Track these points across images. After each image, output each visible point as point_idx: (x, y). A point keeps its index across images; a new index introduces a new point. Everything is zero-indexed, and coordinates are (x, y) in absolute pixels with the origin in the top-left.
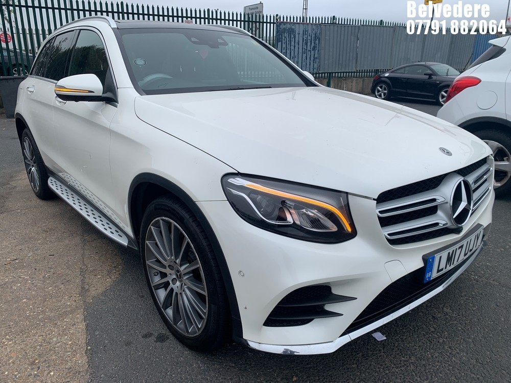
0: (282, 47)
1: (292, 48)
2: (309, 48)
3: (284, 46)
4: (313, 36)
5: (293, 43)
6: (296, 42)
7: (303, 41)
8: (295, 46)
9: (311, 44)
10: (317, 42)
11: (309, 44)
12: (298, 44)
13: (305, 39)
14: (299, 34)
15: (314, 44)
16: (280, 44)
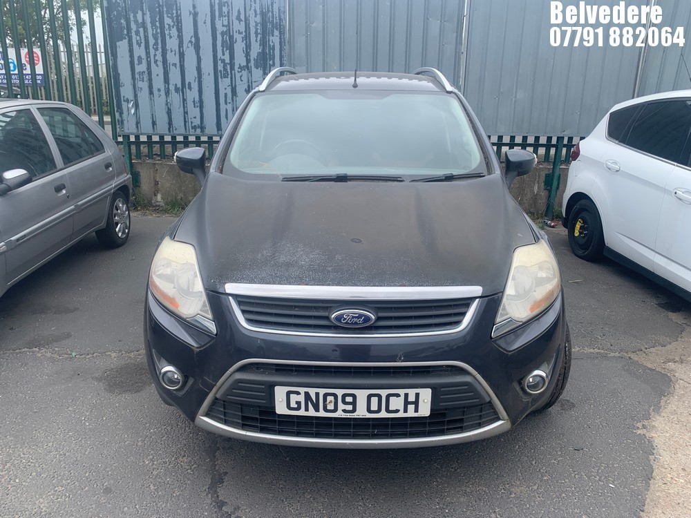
0: (132, 56)
1: (173, 58)
2: (240, 59)
3: (139, 51)
4: (255, 20)
5: (172, 44)
6: (186, 40)
7: (214, 39)
8: (182, 55)
9: (248, 47)
10: (275, 39)
11: (239, 47)
12: (197, 47)
13: (220, 29)
14: (195, 14)
16: (122, 46)
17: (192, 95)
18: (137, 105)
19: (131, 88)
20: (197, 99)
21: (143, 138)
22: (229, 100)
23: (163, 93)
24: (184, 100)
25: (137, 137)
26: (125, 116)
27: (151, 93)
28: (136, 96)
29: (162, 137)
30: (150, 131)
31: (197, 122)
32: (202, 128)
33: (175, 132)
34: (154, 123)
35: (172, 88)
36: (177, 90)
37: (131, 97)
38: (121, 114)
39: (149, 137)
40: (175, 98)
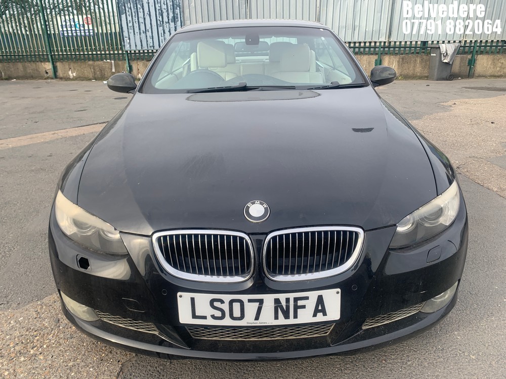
0: (127, 20)
1: (141, 20)
2: (166, 20)
3: (129, 18)
4: (170, 4)
5: (141, 15)
6: (146, 13)
7: (156, 12)
8: (145, 19)
9: (168, 14)
10: (177, 11)
11: (165, 14)
12: (150, 16)
13: (158, 8)
14: (148, 3)
15: (173, 13)
16: (123, 16)
17: (149, 34)
18: (129, 39)
19: (127, 32)
20: (151, 35)
21: (133, 52)
22: (163, 35)
23: (138, 34)
24: (146, 36)
25: (130, 51)
26: (125, 43)
27: (134, 34)
28: (129, 35)
29: (139, 51)
30: (135, 49)
31: (152, 44)
32: (153, 47)
33: (144, 49)
34: (136, 46)
35: (142, 32)
36: (143, 32)
37: (127, 36)
38: (124, 43)
39: (135, 51)
40: (143, 35)
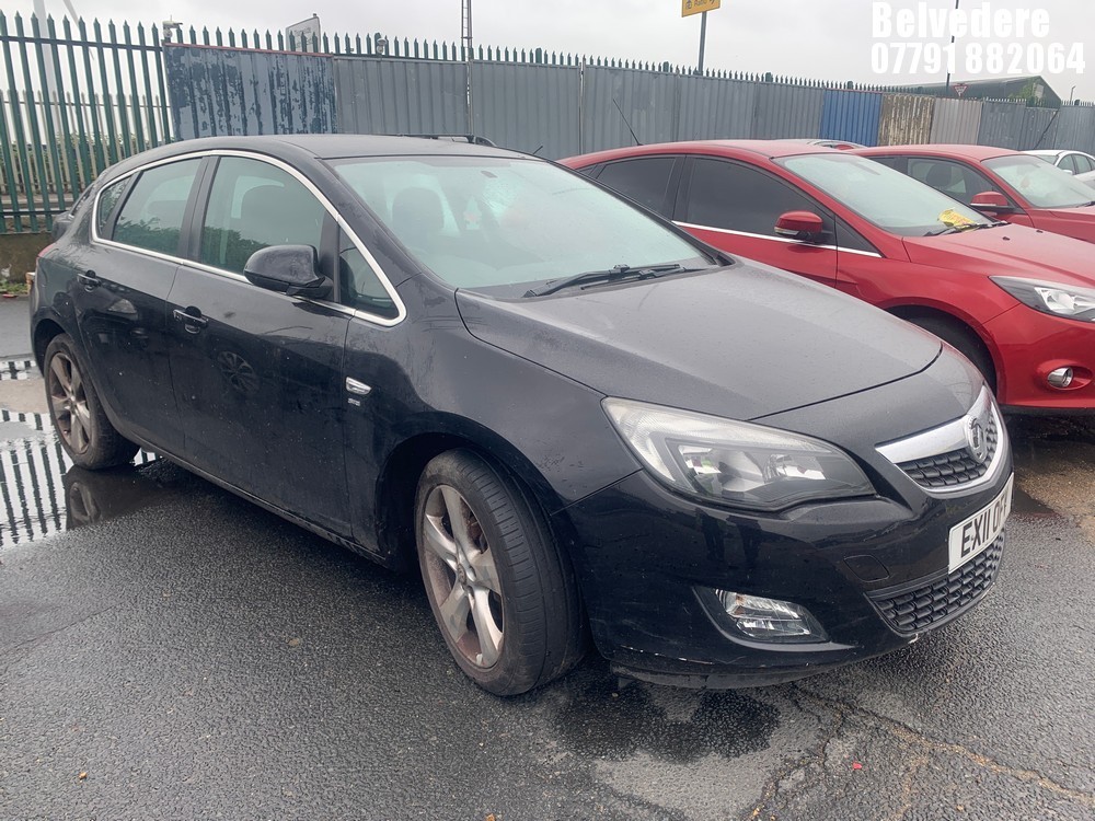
0: (195, 121)
1: (237, 124)
3: (204, 117)
4: (309, 90)
5: (236, 110)
6: (248, 106)
7: (274, 106)
8: (244, 121)
10: (326, 107)
13: (279, 98)
14: (256, 84)
15: (317, 110)
16: (186, 112)
